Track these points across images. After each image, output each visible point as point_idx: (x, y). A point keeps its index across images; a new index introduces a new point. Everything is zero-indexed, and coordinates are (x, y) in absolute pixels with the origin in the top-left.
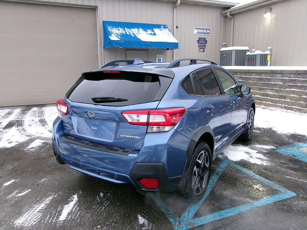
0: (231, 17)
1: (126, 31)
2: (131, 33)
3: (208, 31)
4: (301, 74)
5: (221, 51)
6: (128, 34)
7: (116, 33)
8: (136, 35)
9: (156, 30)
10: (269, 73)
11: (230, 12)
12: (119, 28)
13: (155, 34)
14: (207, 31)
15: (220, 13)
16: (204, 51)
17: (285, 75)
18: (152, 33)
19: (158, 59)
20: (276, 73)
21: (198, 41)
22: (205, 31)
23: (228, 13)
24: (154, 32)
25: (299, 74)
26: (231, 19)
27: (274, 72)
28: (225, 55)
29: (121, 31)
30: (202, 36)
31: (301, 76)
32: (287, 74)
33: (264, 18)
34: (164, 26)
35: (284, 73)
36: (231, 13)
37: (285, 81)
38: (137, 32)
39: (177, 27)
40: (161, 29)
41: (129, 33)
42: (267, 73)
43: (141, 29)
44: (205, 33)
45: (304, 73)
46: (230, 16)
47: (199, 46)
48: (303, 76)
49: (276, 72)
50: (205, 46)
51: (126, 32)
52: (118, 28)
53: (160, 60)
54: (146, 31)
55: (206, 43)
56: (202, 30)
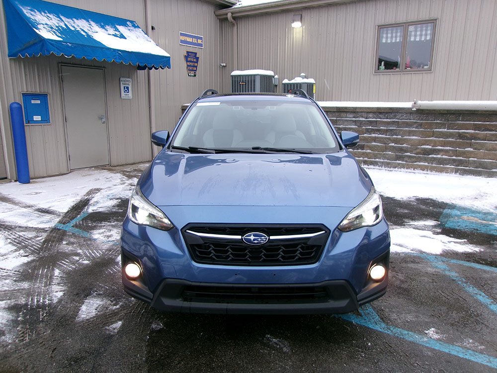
0: (234, 22)
1: (66, 22)
2: (78, 29)
3: (200, 41)
4: (384, 112)
5: (232, 76)
6: (73, 29)
7: (46, 24)
8: (90, 33)
9: (121, 28)
10: (334, 112)
11: (232, 13)
12: (49, 15)
13: (122, 37)
14: (197, 41)
15: (214, 12)
16: (195, 76)
17: (360, 114)
18: (117, 33)
19: (124, 87)
20: (345, 112)
21: (186, 57)
22: (195, 41)
23: (229, 15)
24: (119, 32)
25: (380, 113)
26: (234, 24)
27: (343, 110)
28: (243, 82)
29: (54, 21)
30: (192, 49)
31: (384, 116)
32: (363, 114)
33: (291, 29)
34: (132, 22)
35: (358, 112)
36: (234, 15)
37: (361, 124)
38: (89, 29)
39: (153, 28)
40: (129, 28)
41: (74, 27)
42: (330, 112)
43: (92, 23)
44: (195, 44)
45: (390, 111)
46: (232, 20)
47: (188, 66)
48: (387, 115)
49: (346, 110)
50: (196, 67)
51: (65, 25)
52: (45, 13)
53: (128, 88)
54: (103, 27)
55: (197, 62)
56: (191, 39)
